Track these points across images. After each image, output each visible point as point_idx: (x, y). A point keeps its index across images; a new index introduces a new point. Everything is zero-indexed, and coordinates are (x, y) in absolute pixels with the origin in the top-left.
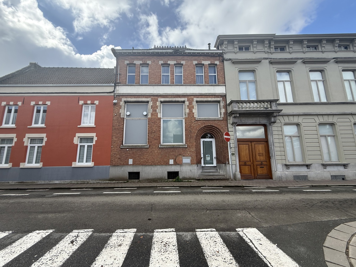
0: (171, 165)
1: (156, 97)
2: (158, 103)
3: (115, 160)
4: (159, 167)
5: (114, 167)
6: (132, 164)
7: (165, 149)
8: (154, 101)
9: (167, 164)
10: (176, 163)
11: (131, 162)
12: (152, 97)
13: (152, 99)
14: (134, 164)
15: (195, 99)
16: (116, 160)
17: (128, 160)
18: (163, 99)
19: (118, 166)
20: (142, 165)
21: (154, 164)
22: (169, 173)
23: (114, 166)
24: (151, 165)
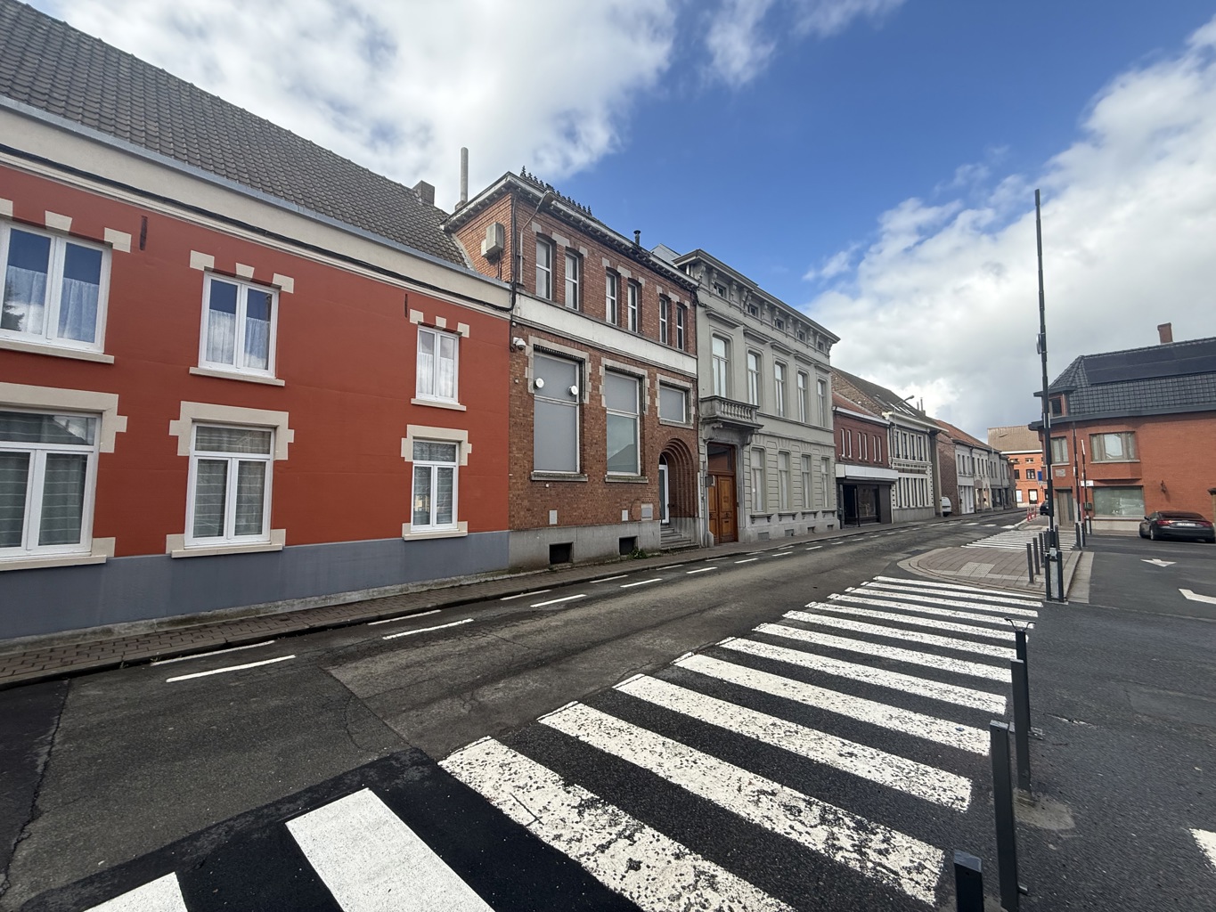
0: (625, 522)
1: (598, 354)
2: (602, 370)
3: (519, 513)
4: (606, 527)
5: (518, 533)
6: (556, 523)
7: (614, 486)
8: (594, 362)
9: (619, 521)
10: (632, 520)
11: (553, 517)
12: (591, 351)
13: (590, 355)
14: (562, 524)
15: (659, 377)
16: (522, 513)
17: (548, 512)
18: (610, 363)
19: (527, 530)
20: (577, 525)
21: (596, 523)
22: (622, 540)
23: (519, 530)
24: (592, 525)
